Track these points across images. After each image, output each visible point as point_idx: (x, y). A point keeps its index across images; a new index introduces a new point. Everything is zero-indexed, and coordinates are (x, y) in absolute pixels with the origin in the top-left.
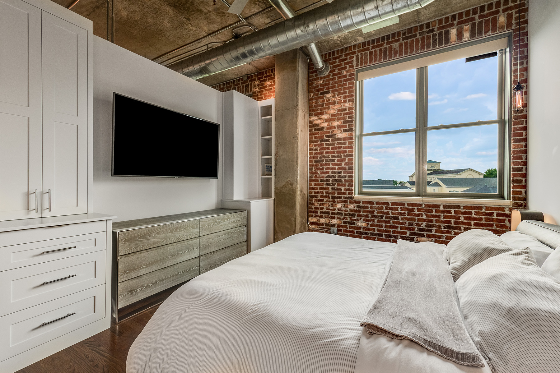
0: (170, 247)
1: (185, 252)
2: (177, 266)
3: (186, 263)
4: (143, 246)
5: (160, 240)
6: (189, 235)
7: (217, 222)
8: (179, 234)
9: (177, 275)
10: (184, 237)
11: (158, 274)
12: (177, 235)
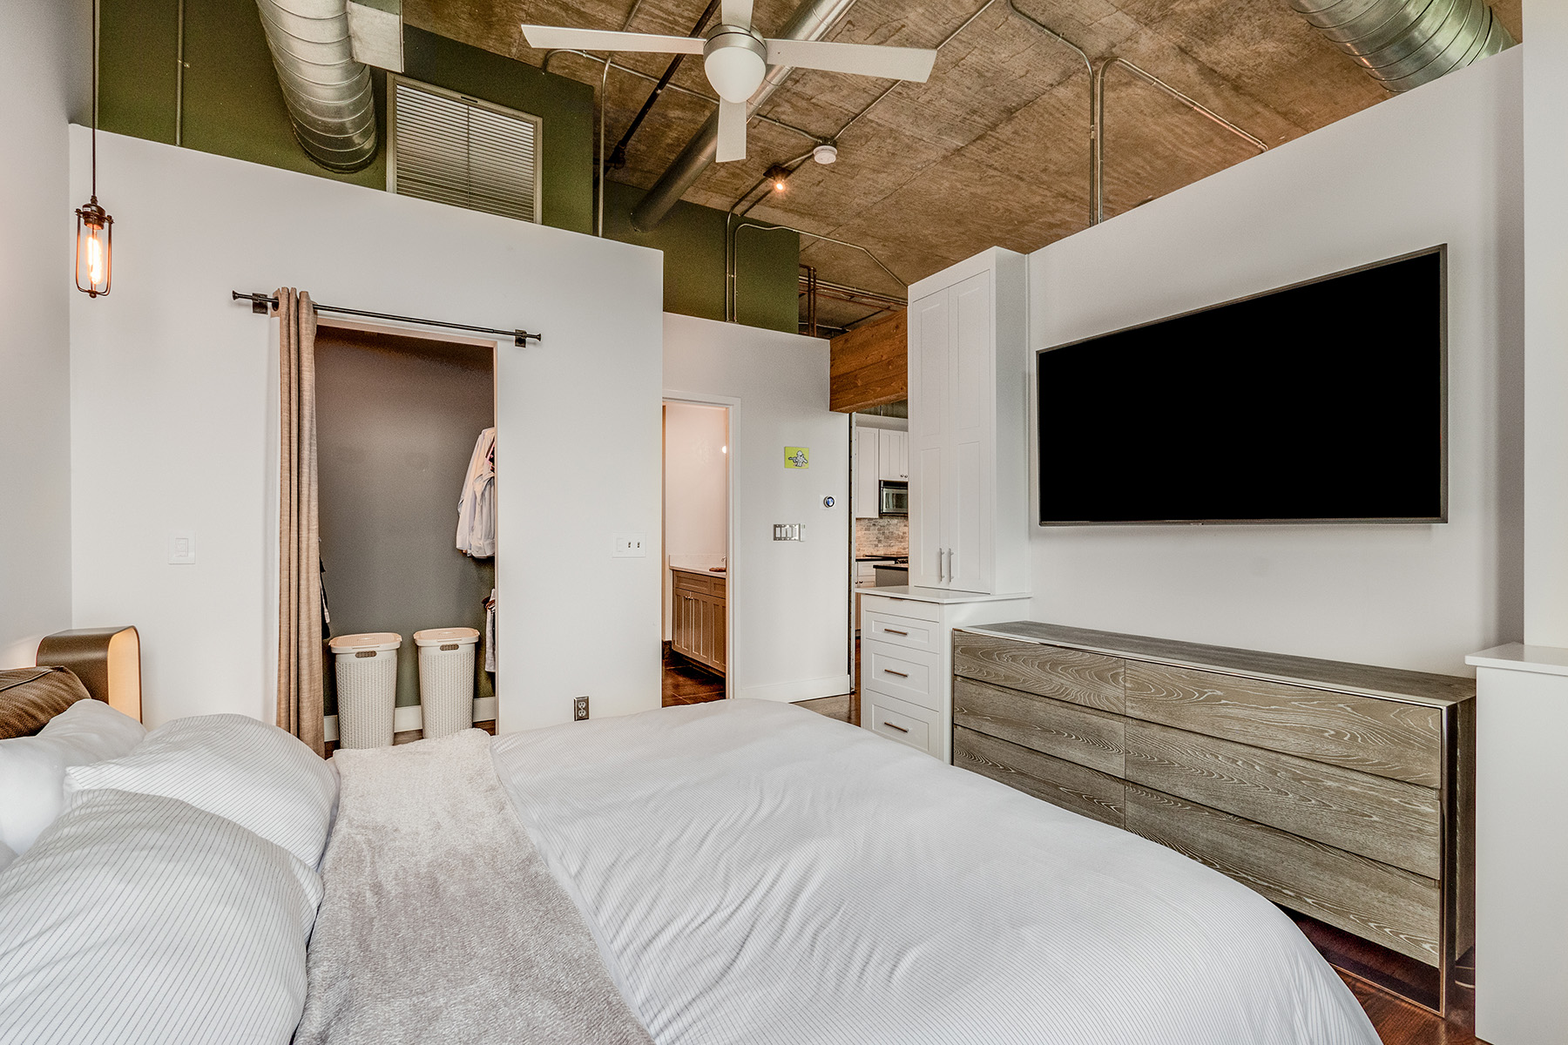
0: (1038, 704)
1: (1077, 738)
2: (1055, 765)
3: (1082, 774)
4: (988, 673)
5: (1018, 677)
6: (1090, 694)
7: (1201, 694)
8: (1062, 681)
9: (1057, 787)
10: (1073, 693)
11: (1014, 753)
12: (1057, 680)
